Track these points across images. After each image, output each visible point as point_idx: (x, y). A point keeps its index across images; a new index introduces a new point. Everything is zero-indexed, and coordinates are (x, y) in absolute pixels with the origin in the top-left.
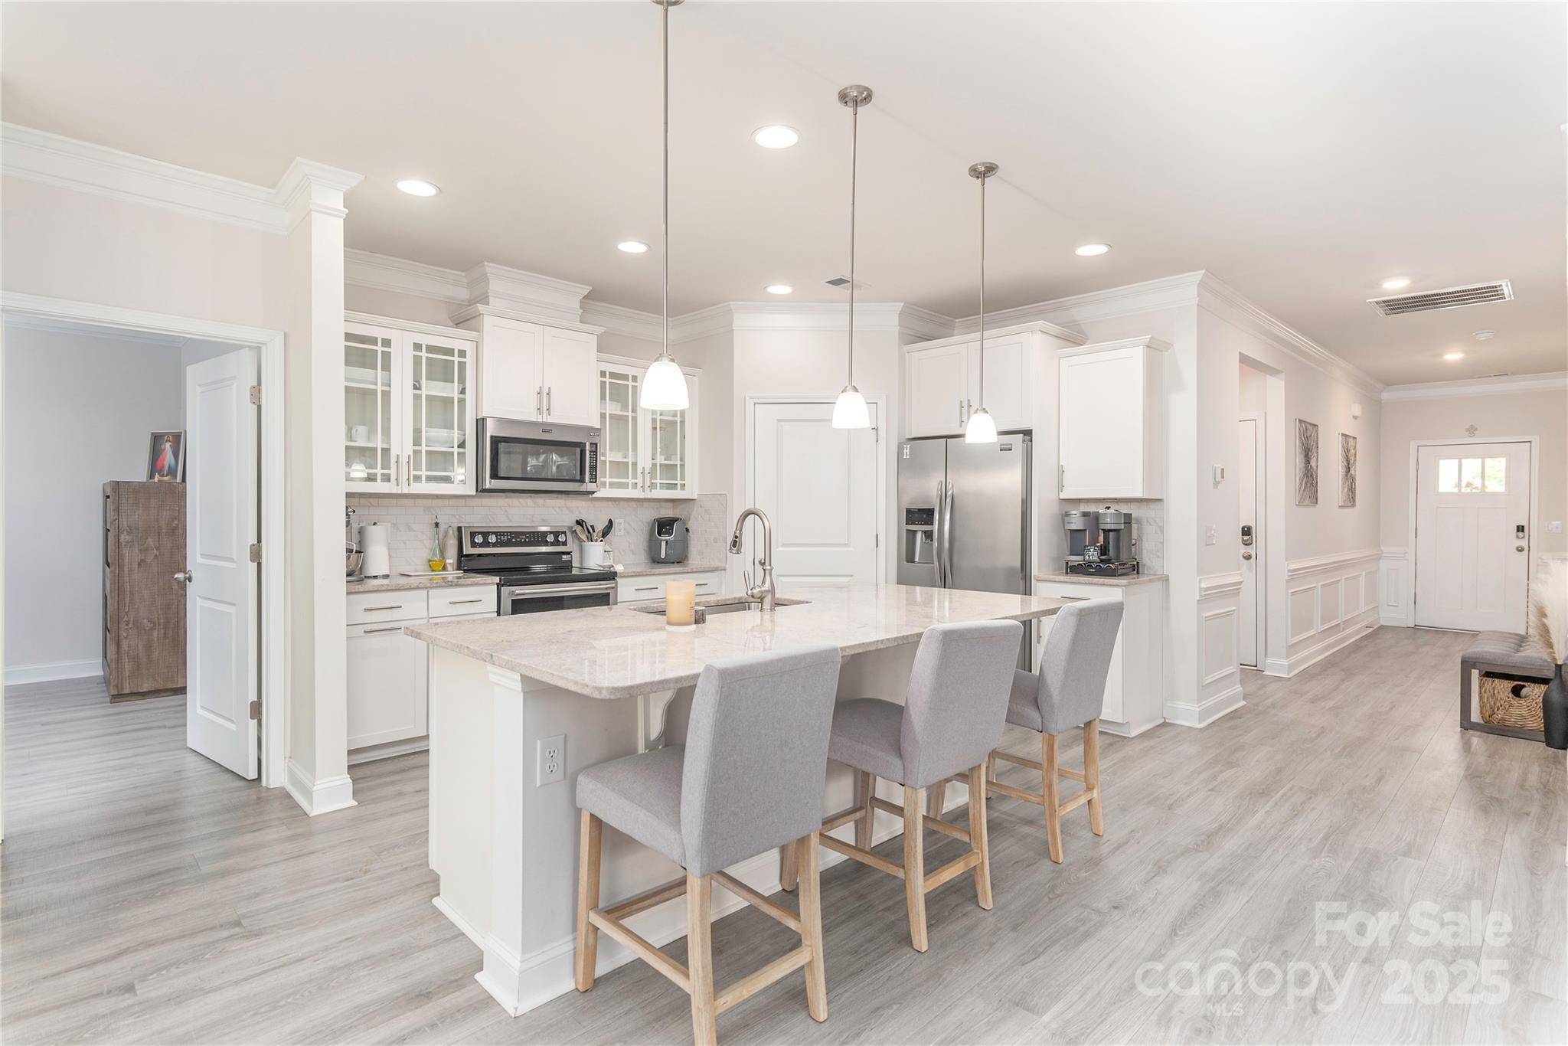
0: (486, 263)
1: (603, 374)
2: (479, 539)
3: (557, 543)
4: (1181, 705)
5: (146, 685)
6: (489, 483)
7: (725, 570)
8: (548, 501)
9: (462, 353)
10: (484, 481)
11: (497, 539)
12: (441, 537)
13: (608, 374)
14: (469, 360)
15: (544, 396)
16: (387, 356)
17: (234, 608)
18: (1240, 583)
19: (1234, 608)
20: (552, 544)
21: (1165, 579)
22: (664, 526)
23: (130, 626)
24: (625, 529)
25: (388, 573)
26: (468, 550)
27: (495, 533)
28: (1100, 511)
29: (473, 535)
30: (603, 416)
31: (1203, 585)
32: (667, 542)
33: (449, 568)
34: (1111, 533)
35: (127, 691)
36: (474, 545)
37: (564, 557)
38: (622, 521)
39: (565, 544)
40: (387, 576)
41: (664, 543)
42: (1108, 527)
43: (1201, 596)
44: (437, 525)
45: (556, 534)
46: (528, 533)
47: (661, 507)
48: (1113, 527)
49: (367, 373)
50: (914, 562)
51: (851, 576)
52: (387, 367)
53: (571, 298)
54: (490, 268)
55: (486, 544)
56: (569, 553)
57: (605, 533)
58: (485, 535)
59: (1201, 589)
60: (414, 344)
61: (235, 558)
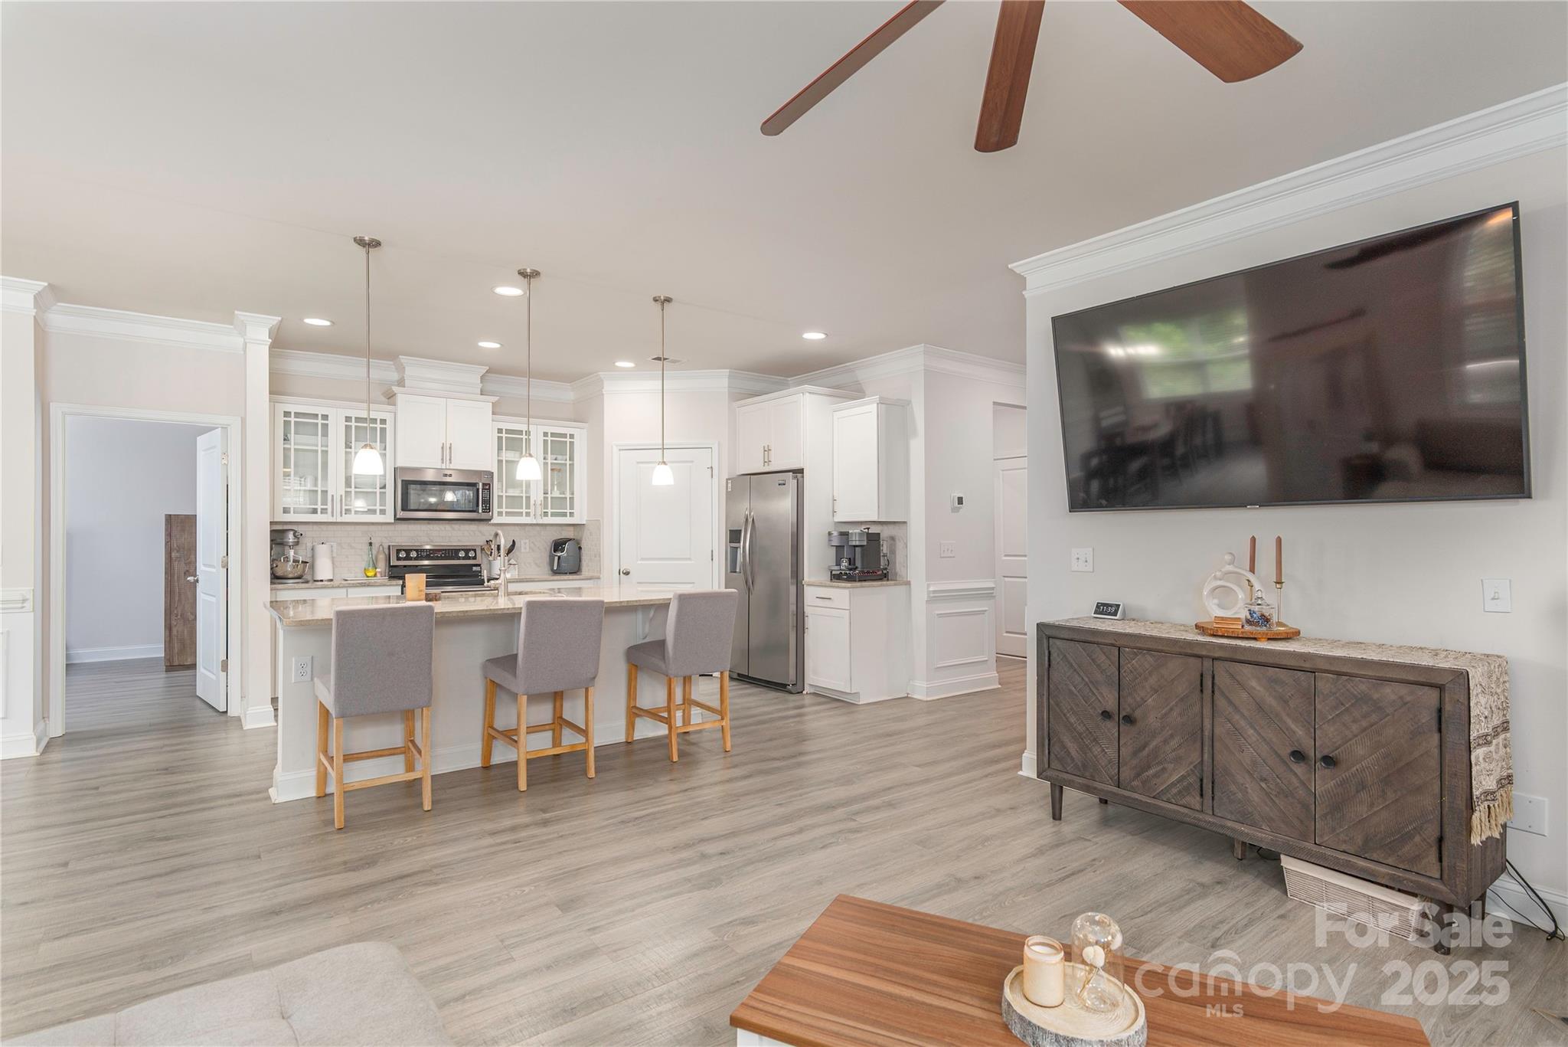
0: (400, 357)
1: (500, 431)
2: (403, 555)
3: (467, 557)
4: (918, 683)
5: (189, 660)
6: (401, 514)
7: (599, 578)
8: (462, 526)
9: (383, 421)
10: (398, 513)
11: (418, 555)
12: (374, 552)
13: (504, 430)
14: (389, 426)
15: (446, 451)
16: (325, 427)
17: (214, 599)
18: (993, 588)
19: (987, 609)
20: (464, 558)
21: (908, 583)
22: (558, 545)
23: (179, 617)
24: (530, 548)
25: (331, 578)
26: (394, 562)
27: (417, 551)
28: (850, 532)
29: (398, 551)
30: (500, 462)
31: (931, 589)
32: (559, 557)
33: (378, 575)
34: (857, 548)
35: (176, 663)
36: (399, 559)
37: (474, 568)
38: (527, 541)
39: (475, 558)
40: (331, 580)
41: (556, 558)
42: (854, 543)
43: (928, 597)
44: (371, 544)
45: (467, 551)
46: (443, 550)
47: (562, 530)
48: (857, 543)
49: (310, 439)
50: (736, 572)
51: (693, 583)
52: (325, 434)
53: (472, 377)
54: (403, 359)
55: (408, 558)
56: (479, 565)
57: (510, 551)
58: (408, 551)
59: (929, 592)
60: (346, 417)
61: (215, 565)
